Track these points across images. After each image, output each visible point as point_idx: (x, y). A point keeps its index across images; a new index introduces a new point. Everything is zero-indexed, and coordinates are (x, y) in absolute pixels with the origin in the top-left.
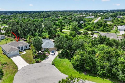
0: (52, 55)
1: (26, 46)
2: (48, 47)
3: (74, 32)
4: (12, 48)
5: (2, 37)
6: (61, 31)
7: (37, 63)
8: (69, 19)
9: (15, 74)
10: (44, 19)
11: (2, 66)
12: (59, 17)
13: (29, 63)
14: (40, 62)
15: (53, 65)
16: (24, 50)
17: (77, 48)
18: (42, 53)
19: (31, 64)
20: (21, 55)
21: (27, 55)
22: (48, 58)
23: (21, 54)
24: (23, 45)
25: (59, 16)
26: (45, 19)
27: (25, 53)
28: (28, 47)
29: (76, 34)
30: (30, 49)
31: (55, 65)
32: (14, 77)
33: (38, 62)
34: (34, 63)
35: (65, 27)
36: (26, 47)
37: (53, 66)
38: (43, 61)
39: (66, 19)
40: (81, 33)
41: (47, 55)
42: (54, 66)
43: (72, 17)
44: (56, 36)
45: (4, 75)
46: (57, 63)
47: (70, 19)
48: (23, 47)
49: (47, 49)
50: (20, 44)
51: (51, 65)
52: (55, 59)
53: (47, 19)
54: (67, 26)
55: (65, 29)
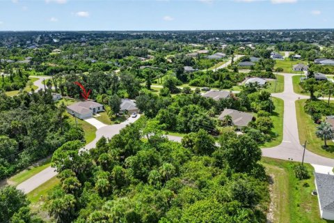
0: (133, 117)
2: (128, 108)
3: (167, 89)
6: (149, 87)
8: (169, 62)
14: (119, 124)
16: (96, 112)
18: (120, 116)
21: (102, 118)
22: (128, 120)
23: (95, 117)
25: (149, 54)
26: (120, 60)
27: (98, 115)
29: (170, 92)
30: (104, 112)
33: (116, 123)
34: (113, 124)
35: (157, 80)
36: (99, 109)
38: (123, 123)
39: (162, 63)
41: (126, 117)
44: (138, 94)
47: (170, 61)
48: (96, 108)
49: (127, 111)
53: (122, 60)
54: (160, 79)
55: (156, 82)
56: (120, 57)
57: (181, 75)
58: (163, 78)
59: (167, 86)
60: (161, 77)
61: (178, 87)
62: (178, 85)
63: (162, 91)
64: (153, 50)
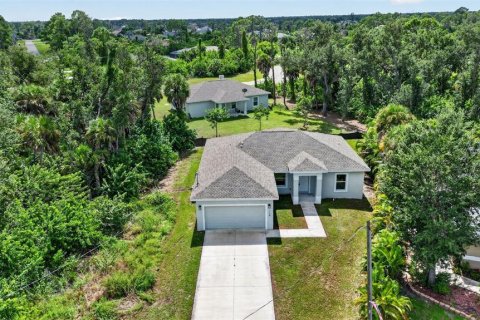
1: (342, 177)
4: (235, 172)
5: (256, 99)
16: (318, 199)
20: (277, 241)
21: (317, 259)
23: (284, 233)
24: (320, 166)
27: (315, 226)
28: (356, 187)
30: (363, 204)
36: (341, 186)
48: (319, 178)
50: (304, 155)
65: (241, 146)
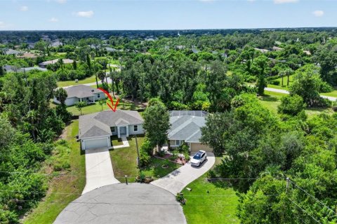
0: (194, 166)
1: (136, 127)
2: (189, 138)
3: (299, 98)
4: (95, 128)
5: (99, 94)
6: (260, 91)
7: (139, 182)
8: (305, 55)
9: (67, 205)
10: (227, 52)
11: (55, 172)
12: (275, 48)
13: (119, 179)
14: (148, 182)
15: (179, 201)
16: (128, 135)
17: (269, 162)
18: (169, 153)
19: (122, 182)
20: (113, 150)
21: (126, 153)
22: (178, 172)
23: (115, 147)
24: (127, 123)
25: (277, 45)
26: (231, 51)
27: (126, 144)
29: (305, 105)
31: (183, 204)
32: (60, 212)
33: (142, 180)
34: (132, 182)
35: (280, 80)
36: (136, 130)
37: (179, 203)
38: (160, 180)
39: (294, 55)
40: (330, 102)
41: (179, 162)
42: (181, 208)
43: (315, 49)
44: (230, 104)
45: (43, 199)
46: (195, 196)
47: (308, 53)
48: (127, 127)
49: (186, 144)
50: (121, 119)
51: (175, 198)
52: (196, 181)
53: (235, 51)
54: (285, 79)
55: (277, 84)
56: (233, 48)
57: (331, 73)
58: (291, 77)
59: (299, 93)
60: (288, 74)
61: (323, 96)
62: (322, 91)
63: (286, 101)
64: (283, 41)
65: (96, 118)
